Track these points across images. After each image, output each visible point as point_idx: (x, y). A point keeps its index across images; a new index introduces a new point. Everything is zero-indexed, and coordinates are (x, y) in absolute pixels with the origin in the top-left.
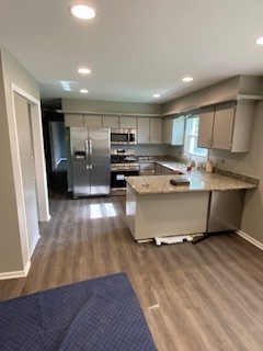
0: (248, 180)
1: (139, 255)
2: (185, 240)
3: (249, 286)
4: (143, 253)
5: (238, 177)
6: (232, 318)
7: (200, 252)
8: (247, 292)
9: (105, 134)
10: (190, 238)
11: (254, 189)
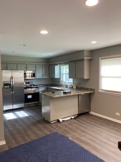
0: (91, 90)
1: (55, 127)
2: (71, 118)
3: (99, 127)
4: (56, 126)
5: (87, 89)
6: (96, 136)
7: (79, 121)
8: (99, 129)
9: (21, 73)
10: (73, 117)
11: (94, 93)
